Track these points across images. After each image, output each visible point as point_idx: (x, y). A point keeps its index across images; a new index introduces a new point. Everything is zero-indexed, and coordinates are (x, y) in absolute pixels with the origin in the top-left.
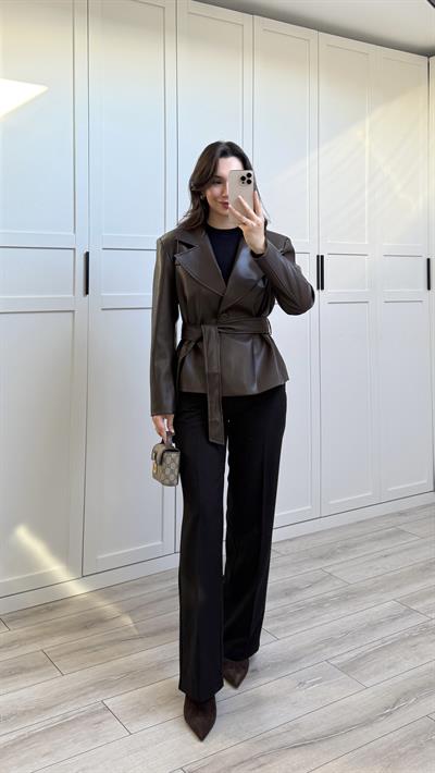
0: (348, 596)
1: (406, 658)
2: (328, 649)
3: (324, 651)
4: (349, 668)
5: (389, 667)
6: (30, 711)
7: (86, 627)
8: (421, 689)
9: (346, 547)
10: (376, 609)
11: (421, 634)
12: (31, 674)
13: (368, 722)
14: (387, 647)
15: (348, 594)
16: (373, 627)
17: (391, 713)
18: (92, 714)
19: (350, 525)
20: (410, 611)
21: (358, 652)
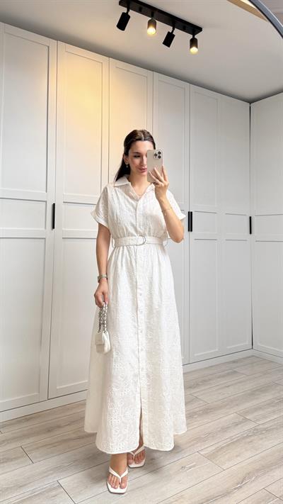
0: (207, 411)
1: (246, 450)
2: (199, 444)
3: (196, 445)
4: (211, 457)
5: (237, 456)
6: (11, 488)
7: (49, 431)
8: (258, 470)
9: (205, 381)
10: (226, 418)
11: (254, 434)
12: (13, 463)
13: (226, 494)
14: (234, 443)
15: (208, 409)
16: (224, 429)
17: (241, 487)
18: (51, 490)
19: (206, 368)
20: (246, 420)
21: (217, 446)
